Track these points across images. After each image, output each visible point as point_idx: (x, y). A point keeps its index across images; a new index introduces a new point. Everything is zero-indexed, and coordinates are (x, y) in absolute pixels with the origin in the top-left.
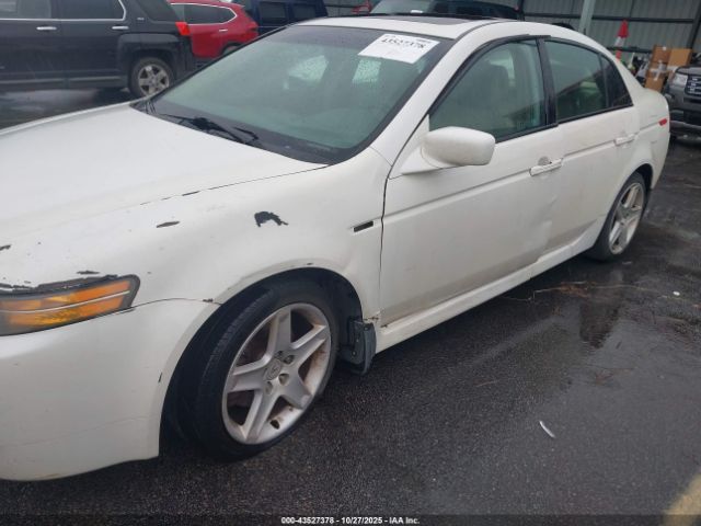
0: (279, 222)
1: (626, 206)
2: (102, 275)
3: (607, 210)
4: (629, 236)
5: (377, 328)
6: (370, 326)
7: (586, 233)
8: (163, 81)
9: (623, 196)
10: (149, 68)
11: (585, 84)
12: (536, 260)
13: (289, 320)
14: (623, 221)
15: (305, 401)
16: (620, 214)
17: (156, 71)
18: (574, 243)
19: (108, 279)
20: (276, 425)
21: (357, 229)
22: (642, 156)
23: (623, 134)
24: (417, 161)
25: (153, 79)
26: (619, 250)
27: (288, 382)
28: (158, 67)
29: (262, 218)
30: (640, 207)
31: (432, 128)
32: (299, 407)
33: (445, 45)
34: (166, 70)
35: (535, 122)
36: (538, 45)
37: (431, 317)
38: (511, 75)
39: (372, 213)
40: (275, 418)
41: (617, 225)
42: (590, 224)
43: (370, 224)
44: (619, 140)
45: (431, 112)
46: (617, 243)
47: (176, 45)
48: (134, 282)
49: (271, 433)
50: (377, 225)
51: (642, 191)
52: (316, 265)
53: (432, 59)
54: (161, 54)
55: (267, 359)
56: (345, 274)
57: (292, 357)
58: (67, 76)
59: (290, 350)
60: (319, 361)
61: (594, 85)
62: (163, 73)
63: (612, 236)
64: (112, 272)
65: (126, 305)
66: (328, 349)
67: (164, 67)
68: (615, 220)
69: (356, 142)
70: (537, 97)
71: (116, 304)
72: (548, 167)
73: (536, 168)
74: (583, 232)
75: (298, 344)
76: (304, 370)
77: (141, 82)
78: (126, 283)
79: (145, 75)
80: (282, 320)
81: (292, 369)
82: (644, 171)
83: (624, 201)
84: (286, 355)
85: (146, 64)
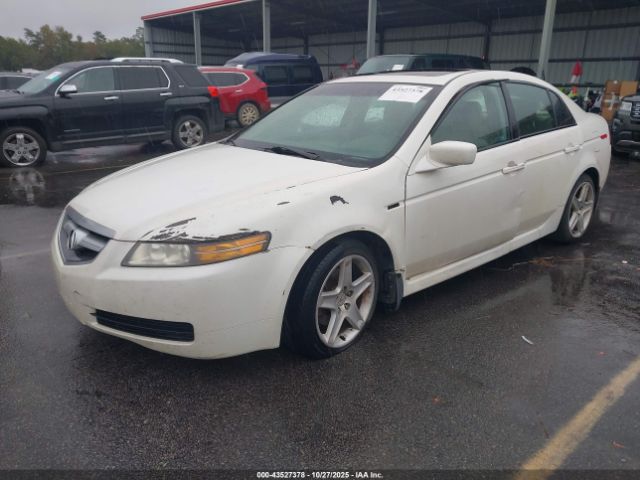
0: (344, 202)
1: (580, 200)
2: (252, 230)
3: (564, 202)
4: (586, 224)
5: (404, 277)
6: (399, 275)
7: (549, 219)
8: (198, 134)
9: (576, 191)
10: (187, 124)
11: (538, 112)
12: (512, 238)
13: (350, 266)
14: (579, 212)
15: (360, 324)
16: (576, 206)
17: (192, 125)
18: (541, 227)
19: (255, 233)
20: (343, 339)
21: (390, 207)
22: (587, 161)
23: (571, 145)
24: (425, 164)
25: (190, 133)
26: (578, 234)
27: (350, 308)
28: (194, 122)
29: (334, 199)
30: (592, 201)
31: (433, 143)
32: (356, 328)
33: (437, 90)
34: (200, 125)
35: (504, 137)
36: (501, 86)
37: (440, 274)
38: (484, 110)
39: (398, 198)
40: (342, 335)
41: (574, 215)
42: (552, 212)
43: (397, 205)
44: (568, 149)
45: (432, 132)
46: (576, 229)
47: (208, 104)
48: (268, 235)
49: (341, 343)
50: (402, 205)
51: (592, 189)
52: (367, 229)
53: (429, 99)
54: (196, 112)
55: (338, 290)
56: (383, 236)
57: (352, 292)
58: (126, 133)
59: (351, 286)
60: (367, 298)
61: (546, 112)
62: (198, 127)
63: (572, 223)
64: (257, 229)
65: (265, 249)
66: (373, 290)
67: (198, 122)
68: (573, 210)
69: (382, 155)
70: (503, 123)
71: (260, 247)
72: (515, 168)
73: (506, 169)
74: (547, 219)
75: (356, 283)
76: (359, 302)
77: (182, 135)
78: (264, 236)
79: (184, 129)
80: (347, 265)
81: (352, 300)
82: (591, 174)
83: (578, 196)
84: (349, 289)
85: (186, 121)
